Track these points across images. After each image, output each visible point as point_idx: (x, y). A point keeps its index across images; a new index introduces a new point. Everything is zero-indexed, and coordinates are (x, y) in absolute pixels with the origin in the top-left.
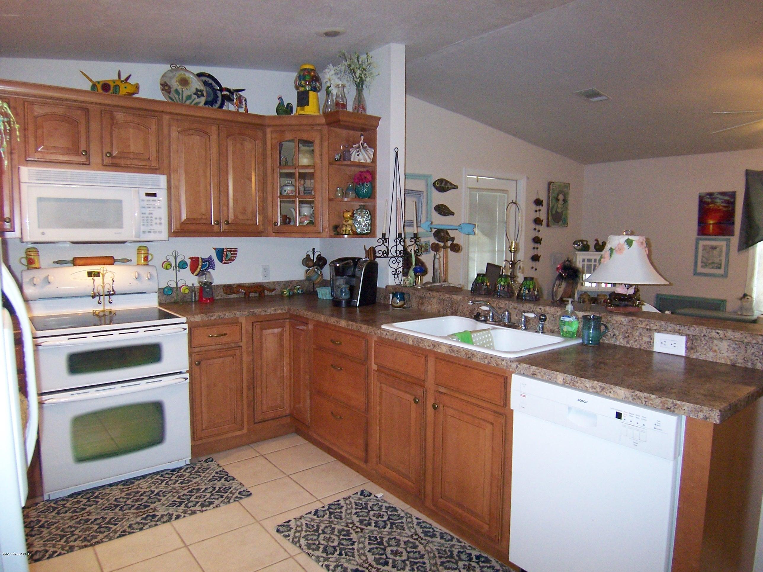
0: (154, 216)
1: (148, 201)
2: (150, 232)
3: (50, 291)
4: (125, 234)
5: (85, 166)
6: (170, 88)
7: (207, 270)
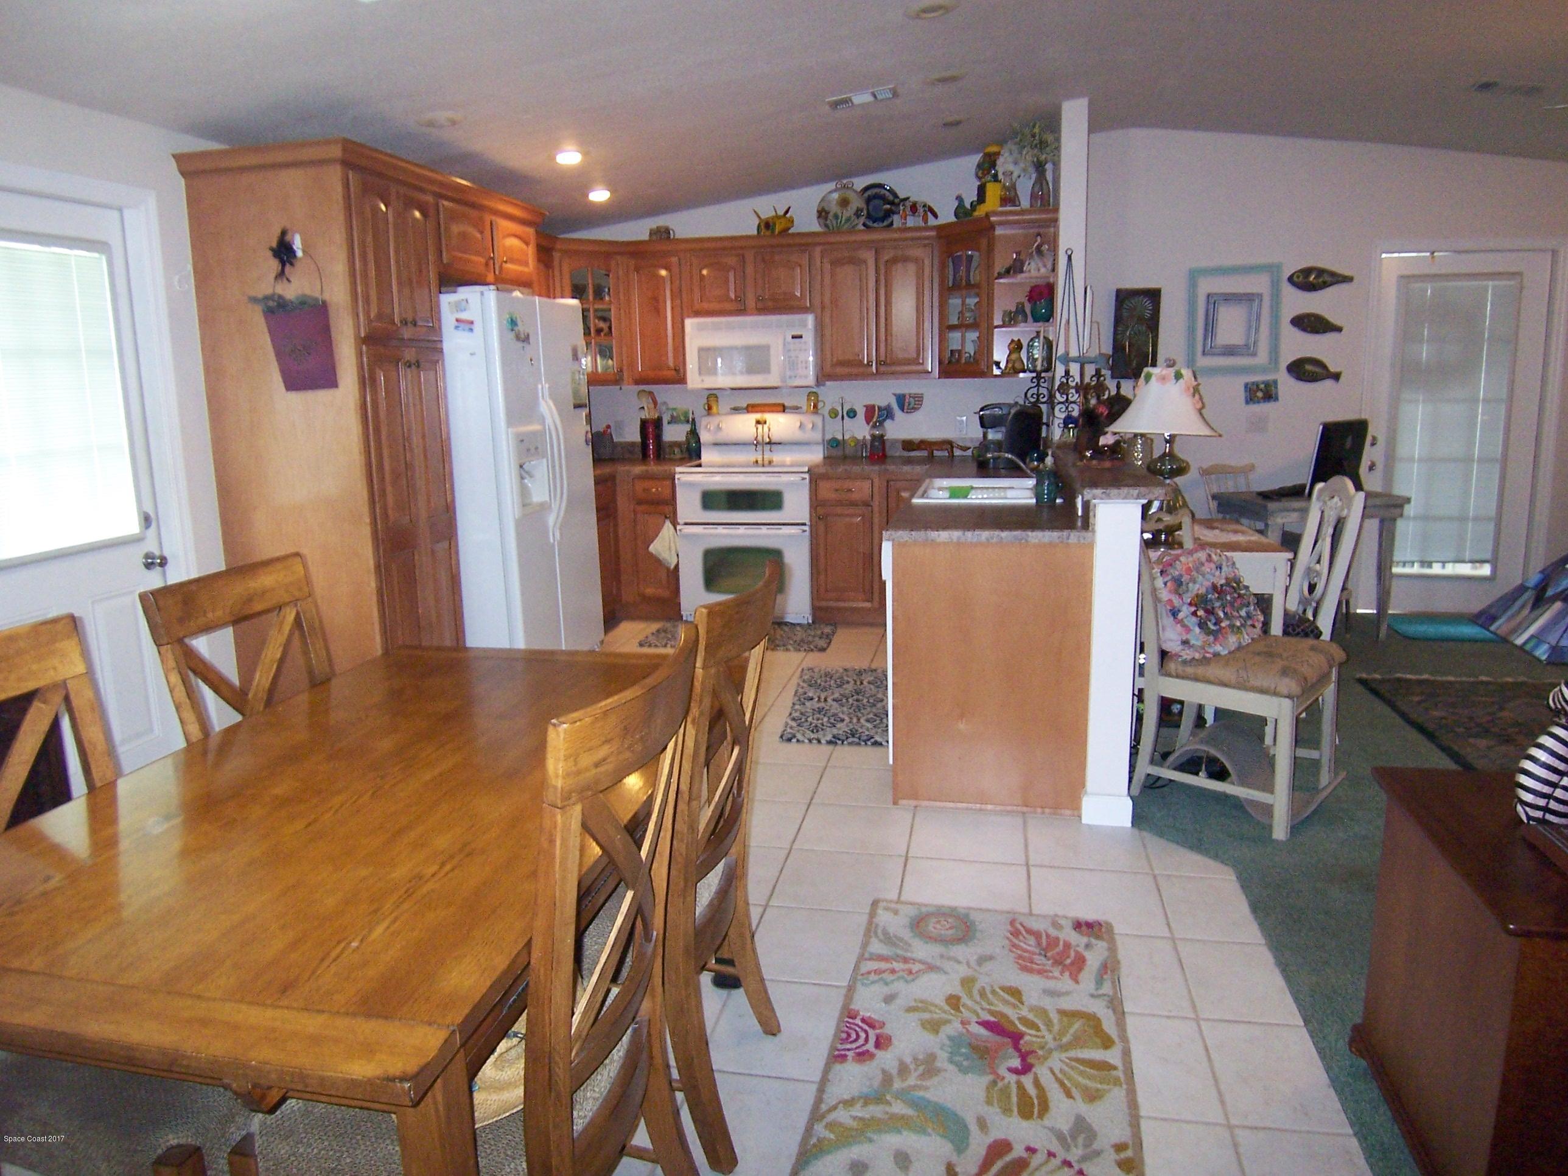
0: (802, 359)
1: (794, 343)
2: (796, 377)
3: (721, 437)
4: (772, 380)
5: (742, 311)
6: (827, 213)
7: (884, 420)
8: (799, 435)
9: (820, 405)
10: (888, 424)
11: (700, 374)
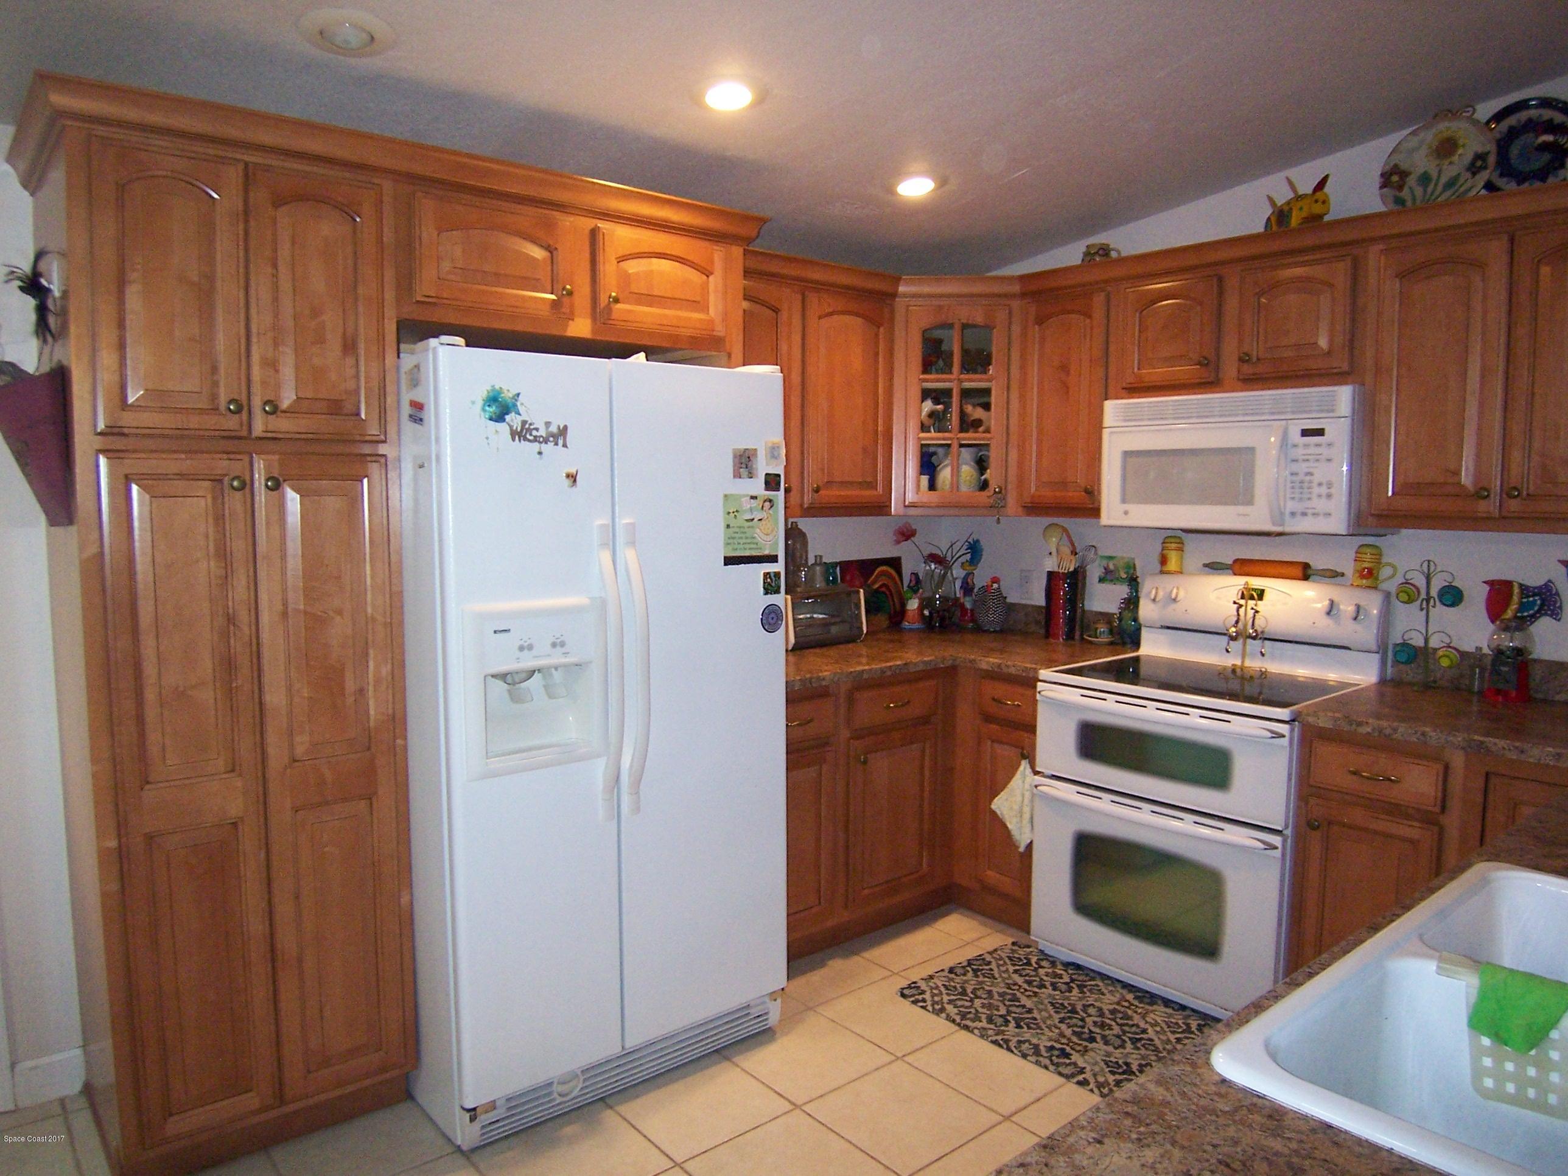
0: (1317, 478)
1: (1306, 446)
2: (1304, 514)
3: (1175, 614)
4: (1256, 518)
5: (1209, 382)
6: (1404, 174)
7: (1534, 618)
8: (1326, 628)
9: (1386, 572)
10: (1543, 627)
11: (1124, 501)
